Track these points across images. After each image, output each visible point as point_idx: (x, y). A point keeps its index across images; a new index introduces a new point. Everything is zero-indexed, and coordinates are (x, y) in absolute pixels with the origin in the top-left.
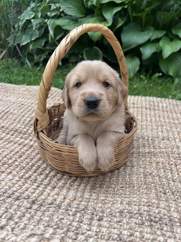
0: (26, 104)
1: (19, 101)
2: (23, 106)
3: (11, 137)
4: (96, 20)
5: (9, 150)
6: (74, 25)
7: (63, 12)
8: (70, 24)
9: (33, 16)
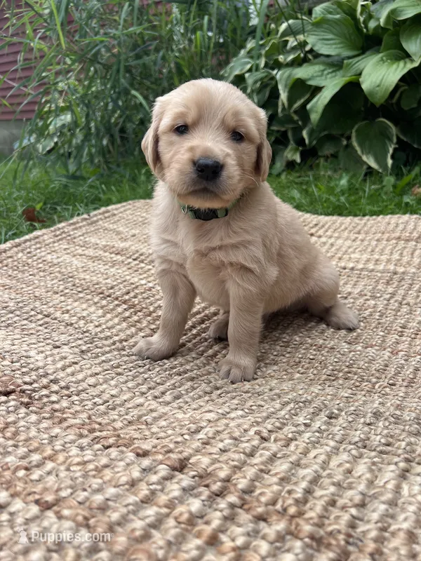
4: (384, 58)
6: (334, 74)
7: (311, 51)
8: (326, 72)
9: (248, 66)
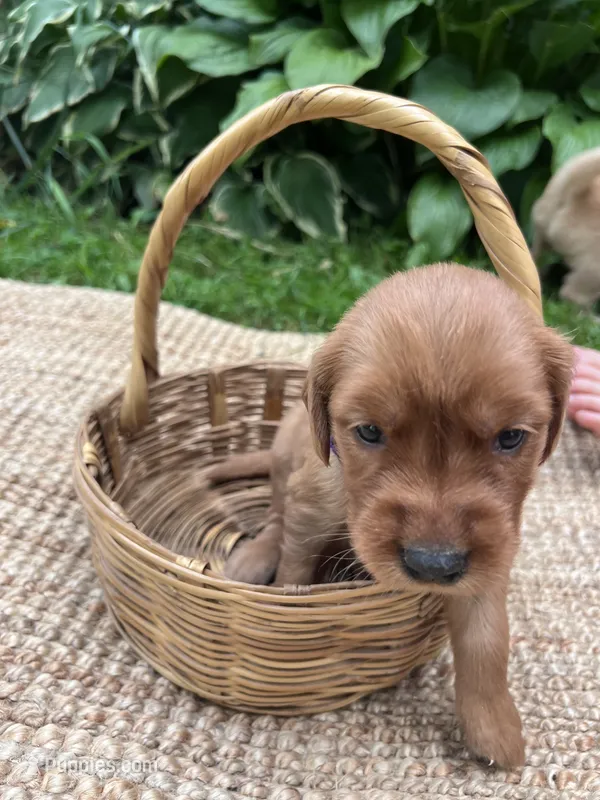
0: (90, 375)
1: (58, 362)
2: (81, 384)
3: (58, 523)
5: (66, 600)
6: (233, 57)
8: (219, 51)
9: (69, 12)
